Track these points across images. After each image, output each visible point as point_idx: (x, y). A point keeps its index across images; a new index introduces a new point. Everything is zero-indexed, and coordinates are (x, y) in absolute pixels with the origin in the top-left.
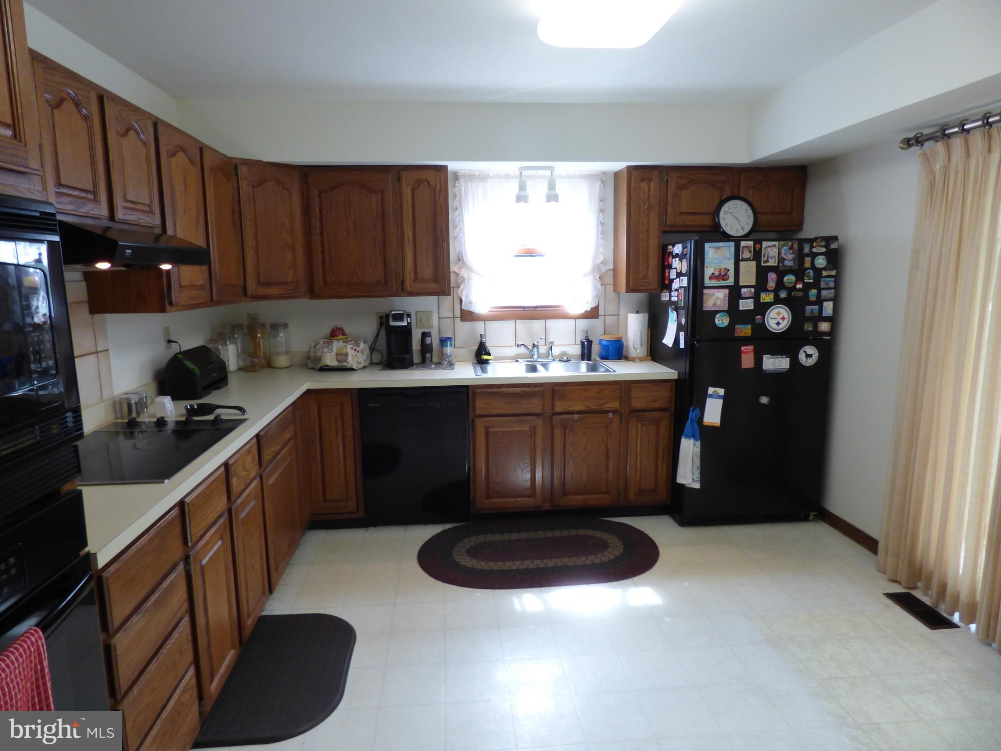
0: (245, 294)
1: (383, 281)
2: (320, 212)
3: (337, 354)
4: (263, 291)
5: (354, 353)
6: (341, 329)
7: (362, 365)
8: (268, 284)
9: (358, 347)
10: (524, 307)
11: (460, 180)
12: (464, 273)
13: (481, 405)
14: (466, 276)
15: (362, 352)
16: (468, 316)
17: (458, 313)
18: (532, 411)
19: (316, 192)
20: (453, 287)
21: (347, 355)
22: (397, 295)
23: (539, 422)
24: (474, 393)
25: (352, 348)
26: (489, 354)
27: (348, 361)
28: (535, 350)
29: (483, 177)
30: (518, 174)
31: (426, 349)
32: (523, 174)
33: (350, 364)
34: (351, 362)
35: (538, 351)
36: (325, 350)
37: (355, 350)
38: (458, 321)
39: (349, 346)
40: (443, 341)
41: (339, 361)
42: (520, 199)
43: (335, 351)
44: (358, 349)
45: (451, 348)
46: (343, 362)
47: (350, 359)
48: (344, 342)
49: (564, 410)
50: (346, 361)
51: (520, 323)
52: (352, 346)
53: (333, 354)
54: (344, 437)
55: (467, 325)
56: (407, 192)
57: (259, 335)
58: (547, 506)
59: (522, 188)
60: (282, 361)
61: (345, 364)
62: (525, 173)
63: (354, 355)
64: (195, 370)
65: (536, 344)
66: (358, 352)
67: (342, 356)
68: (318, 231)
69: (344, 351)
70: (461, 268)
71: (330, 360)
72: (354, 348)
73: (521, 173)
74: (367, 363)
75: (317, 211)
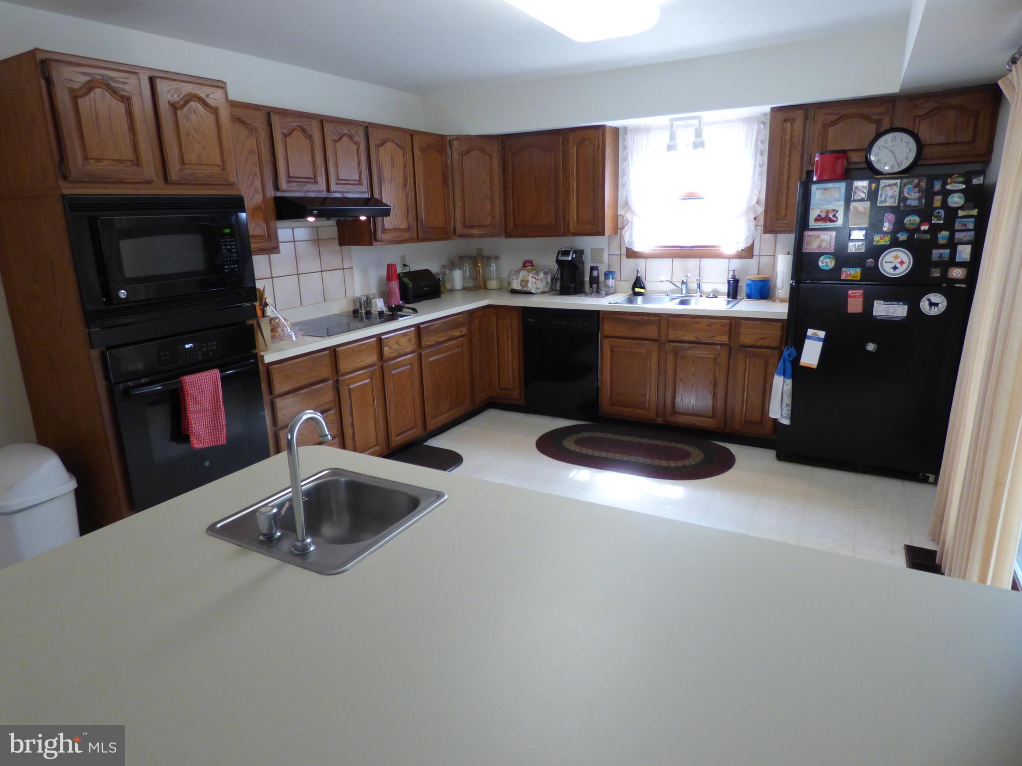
0: (455, 234)
1: (554, 224)
2: (512, 171)
3: (522, 281)
4: (466, 231)
5: (534, 280)
6: (531, 262)
7: (541, 290)
8: (472, 227)
9: (538, 276)
10: (682, 247)
11: (628, 133)
12: (628, 216)
13: (607, 328)
14: (630, 219)
15: (541, 280)
16: (631, 254)
17: (624, 252)
18: (649, 336)
19: (510, 155)
20: (621, 229)
21: (528, 281)
22: (564, 235)
23: (654, 347)
24: (603, 318)
25: (533, 277)
26: (643, 288)
27: (528, 286)
28: (684, 286)
29: (647, 130)
30: (670, 124)
31: (594, 280)
32: (673, 124)
33: (530, 288)
34: (531, 287)
35: (687, 287)
36: (514, 277)
37: (535, 278)
38: (624, 257)
39: (531, 275)
40: (607, 275)
41: (522, 287)
42: (670, 148)
43: (520, 278)
44: (539, 278)
45: (614, 281)
46: (525, 287)
47: (530, 285)
48: (528, 272)
49: (677, 339)
50: (526, 286)
51: (677, 262)
52: (532, 275)
53: (519, 280)
54: (512, 343)
55: (632, 261)
56: (573, 150)
57: (480, 264)
58: (660, 421)
59: (672, 138)
60: (493, 284)
61: (526, 289)
62: (675, 123)
63: (534, 282)
64: (409, 284)
65: (685, 281)
66: (538, 280)
67: (525, 282)
68: (511, 185)
69: (526, 279)
70: (626, 211)
71: (516, 285)
72: (535, 276)
73: (672, 124)
74: (547, 289)
75: (510, 170)
